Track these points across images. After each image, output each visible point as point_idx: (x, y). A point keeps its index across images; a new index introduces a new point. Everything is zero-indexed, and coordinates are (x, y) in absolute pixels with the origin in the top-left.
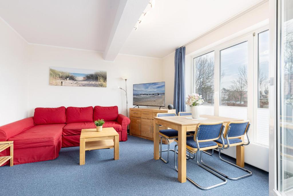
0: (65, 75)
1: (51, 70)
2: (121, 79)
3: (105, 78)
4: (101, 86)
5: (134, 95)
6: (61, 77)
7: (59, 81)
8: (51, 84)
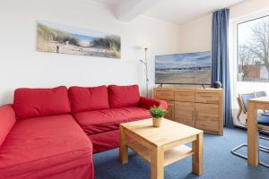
0: (62, 36)
1: (40, 26)
2: (138, 48)
3: (118, 45)
4: (114, 56)
5: (156, 70)
6: (57, 39)
7: (54, 45)
8: (39, 49)
